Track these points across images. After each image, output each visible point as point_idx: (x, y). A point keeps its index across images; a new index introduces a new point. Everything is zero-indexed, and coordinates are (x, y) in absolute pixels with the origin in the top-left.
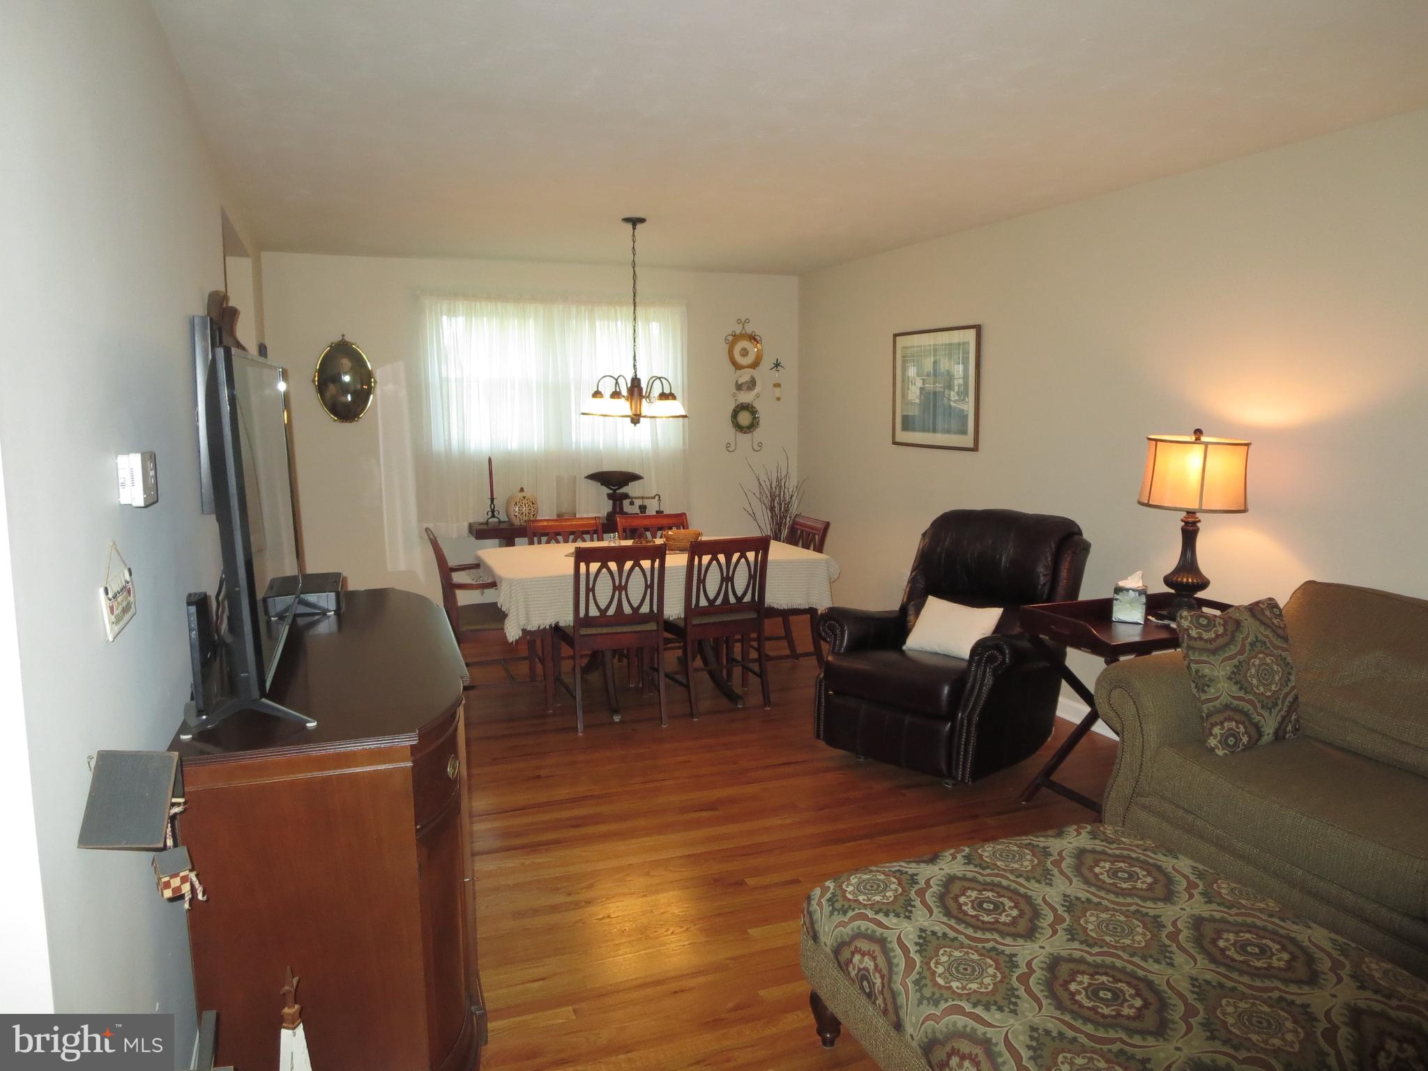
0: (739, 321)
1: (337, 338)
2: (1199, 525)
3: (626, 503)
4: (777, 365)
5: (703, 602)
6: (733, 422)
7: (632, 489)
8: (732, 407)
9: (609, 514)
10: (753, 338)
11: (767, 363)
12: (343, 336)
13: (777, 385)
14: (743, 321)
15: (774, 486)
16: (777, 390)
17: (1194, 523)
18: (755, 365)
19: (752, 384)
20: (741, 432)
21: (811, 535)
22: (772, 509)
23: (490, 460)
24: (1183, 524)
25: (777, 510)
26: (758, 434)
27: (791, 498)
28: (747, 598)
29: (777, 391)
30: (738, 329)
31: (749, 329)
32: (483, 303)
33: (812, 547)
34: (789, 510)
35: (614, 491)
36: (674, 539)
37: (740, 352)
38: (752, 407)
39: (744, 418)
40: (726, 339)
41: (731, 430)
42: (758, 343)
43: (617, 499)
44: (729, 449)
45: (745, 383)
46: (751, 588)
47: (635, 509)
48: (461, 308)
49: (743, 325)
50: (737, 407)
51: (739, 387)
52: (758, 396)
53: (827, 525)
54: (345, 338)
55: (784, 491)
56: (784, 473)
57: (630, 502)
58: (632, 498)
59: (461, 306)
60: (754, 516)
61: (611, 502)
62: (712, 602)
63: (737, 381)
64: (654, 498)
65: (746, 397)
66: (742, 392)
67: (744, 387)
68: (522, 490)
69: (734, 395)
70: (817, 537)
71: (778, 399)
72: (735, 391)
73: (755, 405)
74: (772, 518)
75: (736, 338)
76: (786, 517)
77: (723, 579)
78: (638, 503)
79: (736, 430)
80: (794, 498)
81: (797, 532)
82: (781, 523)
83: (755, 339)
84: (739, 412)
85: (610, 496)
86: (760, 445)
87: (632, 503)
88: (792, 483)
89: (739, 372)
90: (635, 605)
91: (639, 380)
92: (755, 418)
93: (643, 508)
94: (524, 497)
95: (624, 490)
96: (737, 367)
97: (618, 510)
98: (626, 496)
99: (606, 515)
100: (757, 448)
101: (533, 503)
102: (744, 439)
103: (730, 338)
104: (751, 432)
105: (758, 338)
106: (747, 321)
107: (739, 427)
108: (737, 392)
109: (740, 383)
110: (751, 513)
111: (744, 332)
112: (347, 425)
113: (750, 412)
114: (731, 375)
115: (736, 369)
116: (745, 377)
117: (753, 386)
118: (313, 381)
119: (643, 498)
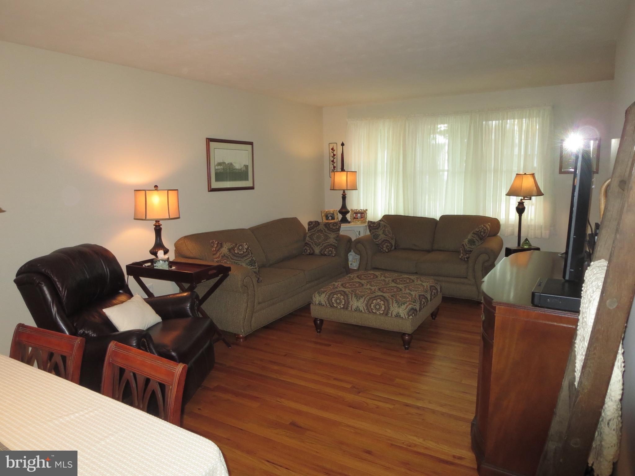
2: (161, 226)
17: (159, 226)
24: (155, 227)
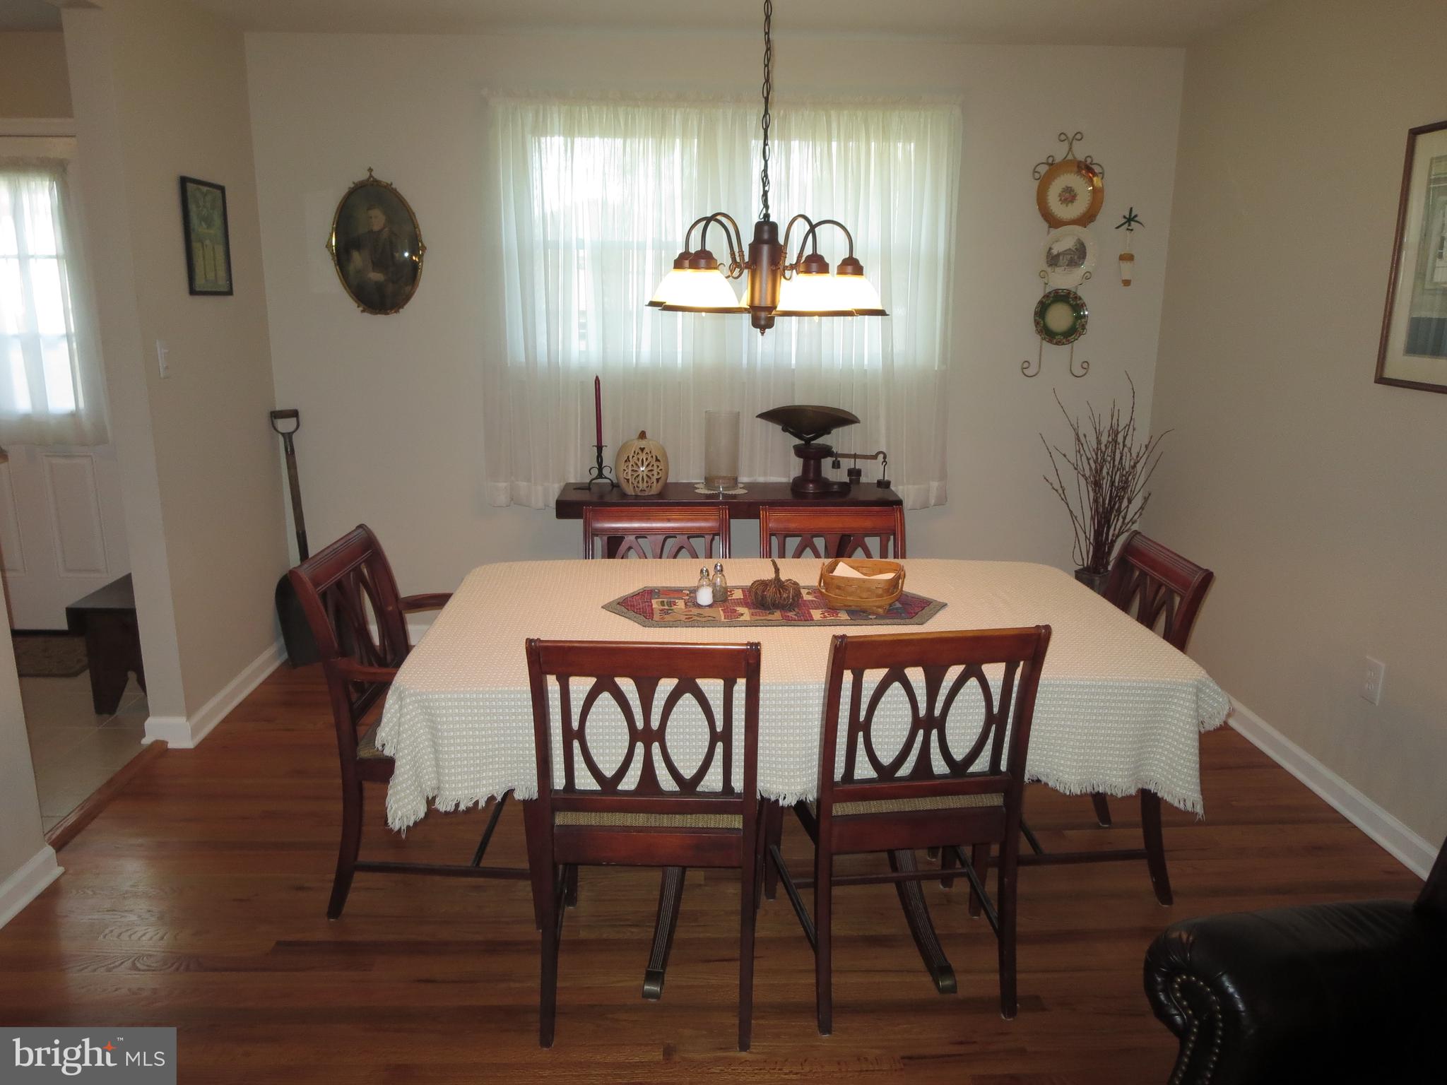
0: (1063, 137)
1: (362, 176)
3: (827, 463)
4: (1130, 219)
5: (864, 770)
6: (1037, 323)
7: (837, 439)
8: (1039, 296)
9: (796, 480)
10: (1086, 169)
11: (1111, 214)
12: (370, 170)
13: (1126, 258)
14: (1070, 136)
15: (1104, 439)
16: (1126, 266)
18: (1087, 219)
19: (1079, 254)
20: (1050, 341)
21: (1163, 590)
22: (1097, 485)
23: (597, 381)
25: (1106, 484)
26: (1082, 346)
27: (1134, 467)
28: (981, 764)
29: (1127, 270)
30: (1060, 153)
31: (1080, 153)
32: (593, 108)
33: (1161, 621)
34: (1128, 486)
35: (808, 441)
36: (839, 588)
37: (1060, 195)
38: (1077, 298)
39: (1059, 317)
40: (1035, 172)
41: (1034, 339)
42: (1095, 174)
43: (811, 455)
44: (1029, 372)
45: (1065, 253)
46: (990, 741)
47: (841, 476)
48: (556, 120)
49: (1071, 144)
50: (1047, 296)
51: (1053, 260)
52: (1087, 276)
53: (1208, 577)
54: (373, 174)
55: (1122, 454)
56: (1124, 421)
57: (834, 462)
58: (837, 455)
59: (556, 116)
60: (1062, 493)
61: (801, 460)
62: (886, 772)
63: (1050, 249)
64: (875, 457)
65: (1063, 279)
66: (1057, 269)
67: (1062, 260)
68: (643, 435)
69: (1043, 274)
70: (1177, 600)
71: (1127, 283)
72: (1044, 266)
73: (1080, 293)
74: (1096, 501)
75: (1055, 168)
76: (1121, 499)
77: (917, 723)
78: (847, 464)
79: (1043, 339)
80: (1139, 466)
81: (1132, 572)
82: (1112, 508)
83: (1089, 169)
84: (1049, 305)
85: (799, 451)
86: (1086, 365)
87: (836, 465)
88: (1138, 440)
89: (1053, 231)
90: (688, 772)
91: (774, 228)
92: (1079, 317)
93: (855, 473)
94: (642, 450)
95: (823, 440)
96: (1053, 222)
97: (811, 475)
98: (827, 452)
99: (791, 481)
100: (1080, 372)
101: (657, 460)
102: (1056, 354)
103: (1043, 169)
104: (1069, 342)
105: (1097, 169)
106: (1079, 136)
107: (1048, 334)
108: (1049, 270)
109: (1055, 252)
110: (1057, 486)
111: (1070, 157)
112: (381, 318)
113: (1071, 305)
114: (1041, 238)
115: (1050, 227)
116: (1065, 241)
117: (1079, 258)
118: (329, 245)
119: (855, 456)
